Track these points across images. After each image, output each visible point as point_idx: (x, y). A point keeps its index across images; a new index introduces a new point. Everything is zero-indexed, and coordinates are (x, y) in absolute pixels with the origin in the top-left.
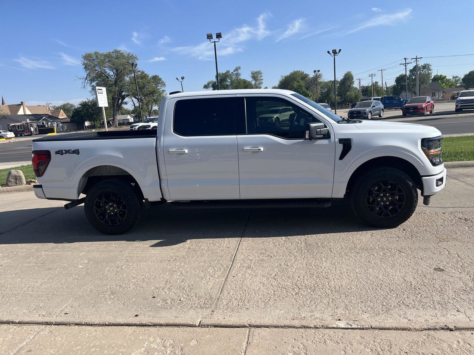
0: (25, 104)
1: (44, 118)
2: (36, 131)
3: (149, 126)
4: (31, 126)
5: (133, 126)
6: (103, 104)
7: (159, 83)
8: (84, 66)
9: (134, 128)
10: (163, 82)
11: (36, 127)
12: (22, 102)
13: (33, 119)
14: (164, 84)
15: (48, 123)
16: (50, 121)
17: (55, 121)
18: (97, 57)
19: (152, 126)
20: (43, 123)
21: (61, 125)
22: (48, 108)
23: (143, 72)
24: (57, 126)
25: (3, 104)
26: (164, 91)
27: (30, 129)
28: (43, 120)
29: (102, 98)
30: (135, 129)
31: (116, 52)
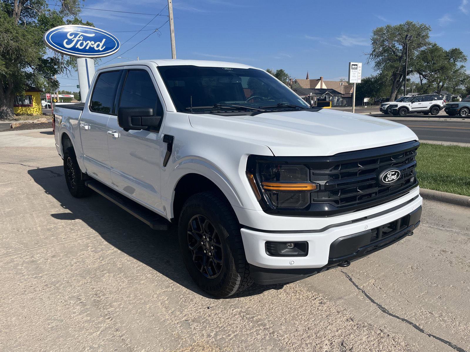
0: (323, 80)
1: (327, 92)
2: (315, 104)
3: (396, 106)
4: (312, 99)
5: (383, 104)
6: (356, 80)
7: (458, 58)
8: (373, 42)
9: (383, 106)
10: (464, 56)
11: (316, 100)
12: (321, 78)
13: (318, 93)
14: (466, 59)
15: (330, 97)
16: (332, 96)
17: (336, 96)
18: (388, 31)
19: (399, 106)
20: (325, 97)
21: (341, 99)
22: (341, 83)
23: (435, 45)
24: (338, 100)
25: (307, 79)
26: (463, 67)
27: (311, 102)
28: (326, 94)
29: (355, 74)
30: (384, 108)
31: (409, 24)
